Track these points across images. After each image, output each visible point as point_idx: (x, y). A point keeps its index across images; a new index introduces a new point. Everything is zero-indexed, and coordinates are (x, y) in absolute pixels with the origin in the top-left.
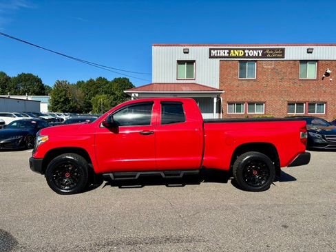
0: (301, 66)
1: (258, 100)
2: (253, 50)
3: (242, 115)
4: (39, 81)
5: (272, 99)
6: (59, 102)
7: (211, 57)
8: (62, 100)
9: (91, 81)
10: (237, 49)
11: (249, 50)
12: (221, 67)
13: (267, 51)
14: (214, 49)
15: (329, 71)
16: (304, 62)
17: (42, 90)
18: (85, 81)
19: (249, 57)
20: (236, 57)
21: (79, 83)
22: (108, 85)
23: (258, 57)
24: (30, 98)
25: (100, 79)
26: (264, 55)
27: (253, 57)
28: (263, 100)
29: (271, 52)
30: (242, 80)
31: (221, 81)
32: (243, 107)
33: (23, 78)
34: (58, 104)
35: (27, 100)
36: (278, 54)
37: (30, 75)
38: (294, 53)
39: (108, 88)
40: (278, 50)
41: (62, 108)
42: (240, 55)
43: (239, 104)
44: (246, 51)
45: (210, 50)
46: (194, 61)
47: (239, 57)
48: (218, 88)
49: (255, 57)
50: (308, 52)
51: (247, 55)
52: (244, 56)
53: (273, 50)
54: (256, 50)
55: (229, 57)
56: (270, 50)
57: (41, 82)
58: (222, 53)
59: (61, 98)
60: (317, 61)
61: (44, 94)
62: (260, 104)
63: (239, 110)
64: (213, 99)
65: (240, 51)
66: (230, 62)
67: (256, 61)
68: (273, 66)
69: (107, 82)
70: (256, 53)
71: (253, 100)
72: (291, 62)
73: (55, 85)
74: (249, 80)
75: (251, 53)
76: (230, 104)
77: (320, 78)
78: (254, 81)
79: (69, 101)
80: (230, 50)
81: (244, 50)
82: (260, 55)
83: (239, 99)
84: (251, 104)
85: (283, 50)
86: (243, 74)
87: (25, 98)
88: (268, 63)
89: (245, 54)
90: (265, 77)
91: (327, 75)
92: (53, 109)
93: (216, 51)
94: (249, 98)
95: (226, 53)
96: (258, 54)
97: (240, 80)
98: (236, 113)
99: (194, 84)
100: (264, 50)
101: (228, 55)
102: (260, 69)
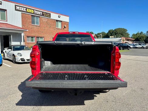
0: (57, 22)
1: (41, 36)
2: (38, 11)
3: (33, 43)
5: (47, 36)
7: (16, 10)
10: (30, 9)
11: (36, 10)
12: (22, 16)
13: (44, 13)
14: (18, 6)
15: (65, 26)
16: (57, 21)
23: (40, 15)
26: (43, 15)
28: (43, 36)
30: (33, 25)
32: (34, 39)
36: (48, 15)
38: (54, 16)
40: (48, 13)
43: (32, 37)
44: (35, 11)
45: (16, 6)
46: (6, 10)
47: (31, 13)
48: (22, 27)
49: (39, 15)
50: (59, 17)
51: (35, 13)
52: (34, 13)
53: (47, 13)
54: (39, 11)
56: (45, 13)
58: (22, 9)
60: (61, 21)
62: (42, 38)
63: (32, 40)
65: (32, 10)
66: (27, 15)
67: (39, 17)
68: (47, 21)
71: (39, 36)
72: (53, 20)
74: (36, 26)
75: (38, 13)
76: (28, 37)
77: (63, 28)
80: (27, 8)
81: (34, 10)
82: (41, 14)
83: (33, 35)
84: (38, 37)
85: (50, 14)
86: (33, 22)
88: (44, 19)
90: (43, 25)
91: (65, 27)
93: (19, 7)
94: (37, 35)
95: (25, 10)
96: (40, 14)
97: (32, 25)
98: (31, 42)
99: (7, 24)
100: (43, 12)
101: (26, 11)
102: (41, 21)
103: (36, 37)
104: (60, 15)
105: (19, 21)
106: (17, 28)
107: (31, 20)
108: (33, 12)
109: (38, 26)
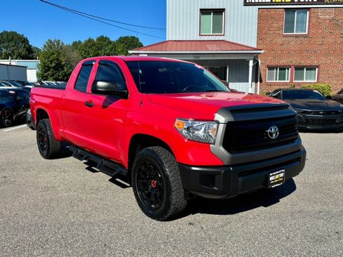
1: (308, 63)
3: (286, 84)
4: (25, 41)
5: (329, 62)
6: (49, 68)
7: (246, 4)
8: (53, 65)
9: (90, 40)
12: (260, 17)
17: (29, 53)
18: (83, 41)
19: (299, 3)
20: (281, 3)
21: (75, 43)
22: (110, 46)
23: (312, 3)
24: (14, 63)
25: (102, 39)
26: (321, 0)
27: (304, 3)
28: (315, 63)
31: (260, 38)
32: (288, 73)
33: (5, 37)
34: (49, 70)
35: (10, 65)
37: (14, 34)
39: (111, 49)
41: (53, 75)
42: (287, 1)
43: (283, 69)
46: (224, 10)
47: (285, 3)
48: (255, 46)
49: (308, 3)
51: (296, 1)
52: (292, 2)
55: (271, 3)
57: (28, 43)
59: (51, 62)
61: (32, 58)
62: (311, 68)
63: (282, 77)
64: (248, 62)
66: (273, 11)
67: (309, 8)
68: (332, 16)
69: (110, 43)
71: (303, 63)
73: (45, 46)
74: (297, 36)
76: (271, 68)
78: (305, 36)
79: (62, 67)
82: (315, 0)
83: (283, 62)
84: (299, 68)
86: (289, 27)
87: (8, 63)
88: (325, 12)
90: (320, 31)
92: (42, 76)
94: (297, 61)
97: (285, 36)
98: (278, 81)
99: (223, 41)
101: (269, 1)
102: (314, 20)
105: (250, 30)
107: (281, 23)
108: (290, 0)
109: (302, 36)
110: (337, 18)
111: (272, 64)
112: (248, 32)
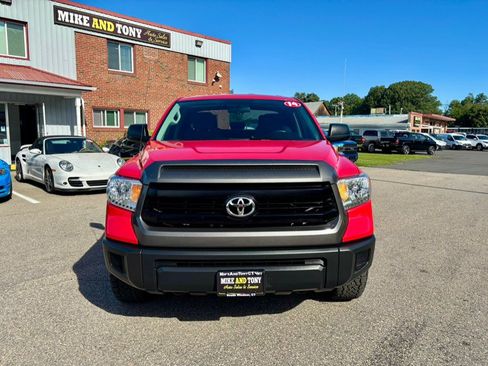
0: (190, 63)
1: (138, 106)
2: (128, 25)
3: (116, 130)
5: (157, 107)
7: (57, 22)
10: (104, 19)
11: (123, 24)
12: (78, 44)
13: (148, 33)
14: (64, 10)
15: (218, 75)
16: (192, 57)
19: (122, 36)
20: (102, 32)
23: (136, 39)
26: (144, 38)
27: (128, 37)
28: (145, 107)
29: (154, 35)
30: (114, 73)
31: (79, 71)
32: (117, 116)
36: (162, 40)
38: (182, 43)
40: (162, 33)
42: (109, 29)
43: (111, 112)
44: (119, 26)
45: (56, 9)
46: (25, 23)
47: (107, 33)
48: (75, 79)
49: (132, 38)
50: (197, 46)
51: (119, 32)
52: (115, 33)
53: (156, 32)
54: (133, 26)
55: (90, 29)
56: (153, 31)
58: (78, 20)
60: (206, 59)
62: (141, 112)
63: (111, 122)
65: (109, 23)
66: (93, 40)
67: (133, 45)
68: (157, 58)
70: (132, 32)
71: (133, 106)
72: (178, 55)
74: (124, 75)
75: (128, 31)
76: (97, 110)
77: (210, 82)
78: (132, 76)
80: (91, 17)
81: (114, 22)
82: (139, 36)
83: (112, 103)
84: (128, 112)
85: (168, 35)
86: (113, 62)
88: (150, 52)
89: (116, 29)
90: (146, 72)
91: (217, 79)
93: (66, 13)
94: (125, 103)
95: (85, 21)
96: (136, 34)
97: (110, 72)
98: (106, 126)
99: (29, 68)
100: (144, 30)
101: (88, 25)
102: (139, 59)
103: (122, 111)
104: (202, 40)
105: (66, 58)
106: (60, 80)
107: (105, 56)
108: (112, 30)
109: (129, 75)
110: (162, 60)
111: (98, 105)
112: (64, 60)
